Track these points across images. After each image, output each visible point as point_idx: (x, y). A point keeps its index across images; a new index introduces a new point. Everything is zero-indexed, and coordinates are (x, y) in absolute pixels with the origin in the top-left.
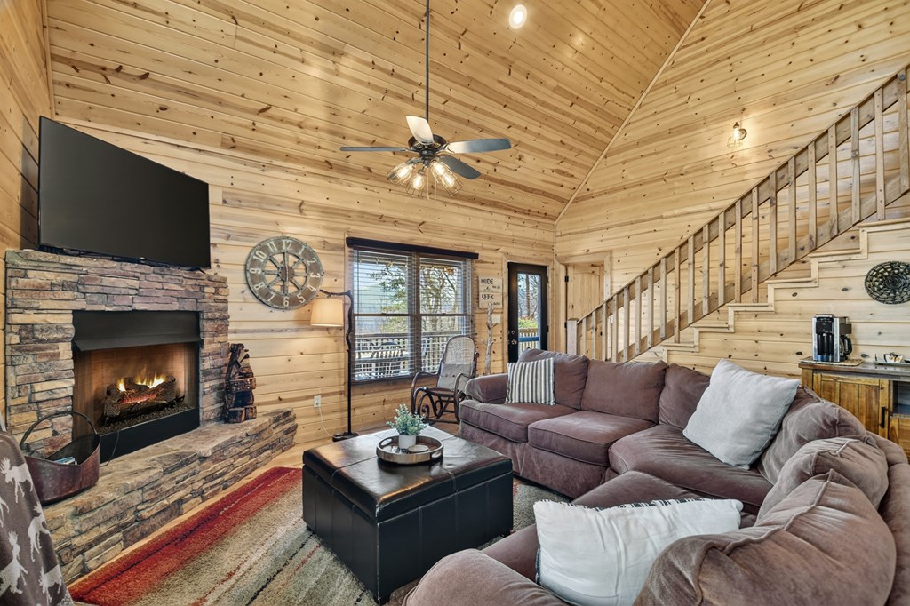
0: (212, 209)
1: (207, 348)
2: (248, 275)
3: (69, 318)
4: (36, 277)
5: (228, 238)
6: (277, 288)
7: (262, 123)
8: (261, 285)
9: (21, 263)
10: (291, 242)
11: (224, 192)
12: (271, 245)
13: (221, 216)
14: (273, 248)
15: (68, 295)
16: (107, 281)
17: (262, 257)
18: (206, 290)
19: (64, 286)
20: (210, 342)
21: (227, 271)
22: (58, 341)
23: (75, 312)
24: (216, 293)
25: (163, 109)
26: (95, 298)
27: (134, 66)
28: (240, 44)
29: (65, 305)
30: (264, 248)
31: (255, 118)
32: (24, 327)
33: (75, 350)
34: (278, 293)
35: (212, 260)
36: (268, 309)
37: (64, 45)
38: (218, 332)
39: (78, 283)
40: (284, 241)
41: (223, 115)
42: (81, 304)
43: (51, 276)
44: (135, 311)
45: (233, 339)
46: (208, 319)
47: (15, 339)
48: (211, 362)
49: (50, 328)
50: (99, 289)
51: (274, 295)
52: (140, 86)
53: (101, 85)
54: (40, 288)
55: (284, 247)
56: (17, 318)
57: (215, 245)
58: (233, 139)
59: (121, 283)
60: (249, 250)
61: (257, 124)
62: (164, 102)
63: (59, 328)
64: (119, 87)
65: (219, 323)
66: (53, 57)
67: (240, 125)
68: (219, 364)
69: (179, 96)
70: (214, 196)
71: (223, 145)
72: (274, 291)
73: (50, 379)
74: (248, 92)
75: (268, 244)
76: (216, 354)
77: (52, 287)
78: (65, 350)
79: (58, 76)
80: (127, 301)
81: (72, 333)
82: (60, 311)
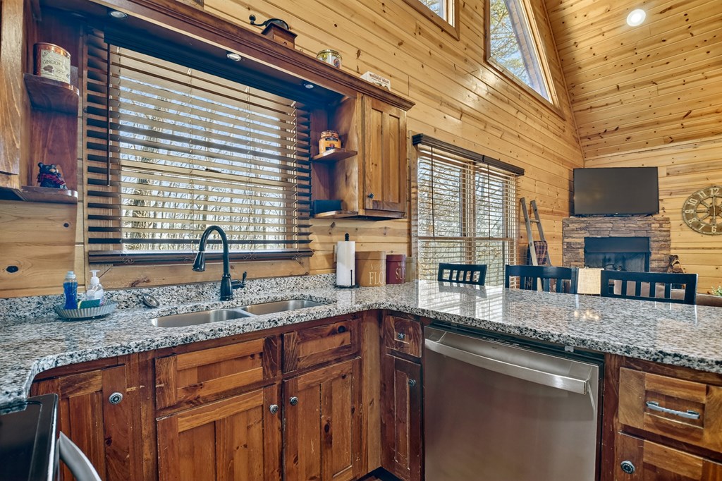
0: (660, 180)
1: (653, 256)
2: (684, 214)
3: (583, 240)
4: (572, 226)
5: (671, 195)
6: (707, 221)
7: (686, 122)
8: (694, 220)
9: (567, 222)
10: (718, 189)
11: (667, 169)
12: (701, 194)
13: (666, 183)
14: (703, 195)
15: (583, 232)
16: (597, 226)
17: (694, 203)
18: (653, 225)
19: (581, 229)
20: (656, 254)
21: (670, 213)
22: (579, 248)
23: (585, 238)
24: (661, 226)
25: (628, 138)
26: (593, 233)
27: (611, 127)
28: (660, 92)
29: (582, 236)
30: (695, 197)
31: (682, 121)
32: (568, 243)
33: (585, 252)
34: (707, 224)
35: (660, 208)
36: (700, 235)
37: (584, 133)
38: (661, 248)
39: (586, 227)
40: (712, 189)
41: (660, 129)
42: (587, 235)
43: (576, 225)
44: (610, 237)
45: (673, 252)
46: (654, 241)
47: (565, 247)
48: (657, 264)
49: (576, 243)
50: (594, 229)
51: (704, 225)
52: (616, 133)
53: (600, 140)
54: (573, 230)
55: (712, 193)
56: (566, 240)
57: (662, 200)
58: (671, 138)
59: (604, 226)
60: (685, 199)
61: (684, 124)
62: (628, 135)
63: (579, 244)
64: (607, 138)
65: (663, 243)
66: (581, 138)
67: (673, 129)
68: (662, 266)
69: (636, 130)
70: (662, 173)
71: (666, 142)
72: (704, 223)
73: (576, 261)
74: (672, 111)
75: (699, 194)
76: (660, 260)
77: (577, 229)
78: (581, 251)
79: (584, 144)
80: (607, 233)
81: (584, 246)
82: (580, 238)
